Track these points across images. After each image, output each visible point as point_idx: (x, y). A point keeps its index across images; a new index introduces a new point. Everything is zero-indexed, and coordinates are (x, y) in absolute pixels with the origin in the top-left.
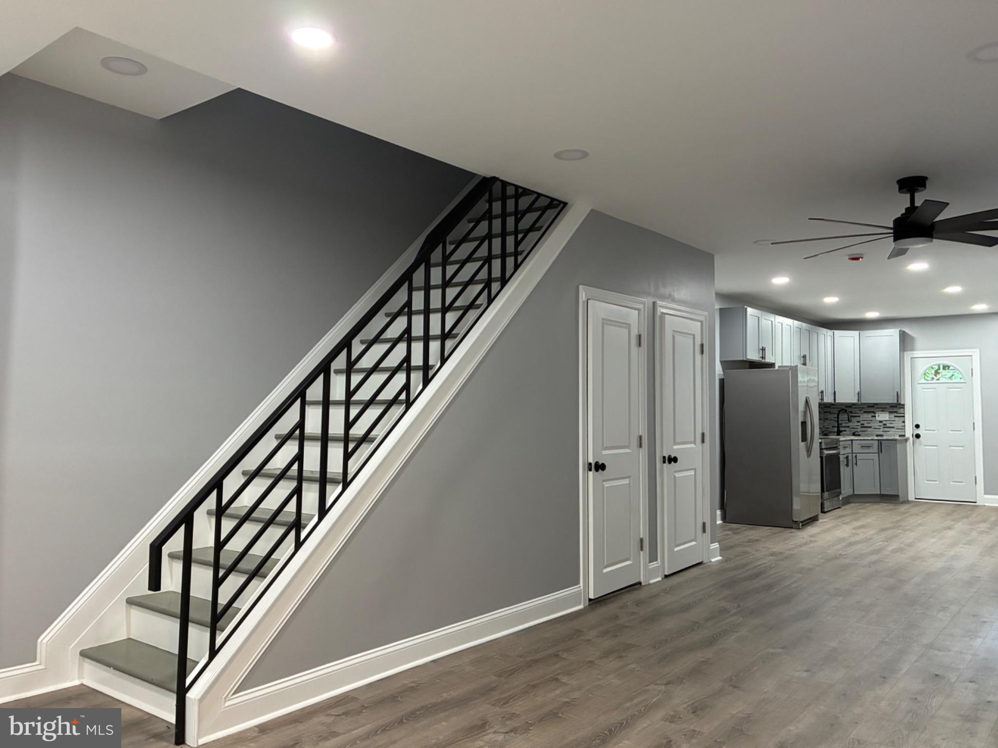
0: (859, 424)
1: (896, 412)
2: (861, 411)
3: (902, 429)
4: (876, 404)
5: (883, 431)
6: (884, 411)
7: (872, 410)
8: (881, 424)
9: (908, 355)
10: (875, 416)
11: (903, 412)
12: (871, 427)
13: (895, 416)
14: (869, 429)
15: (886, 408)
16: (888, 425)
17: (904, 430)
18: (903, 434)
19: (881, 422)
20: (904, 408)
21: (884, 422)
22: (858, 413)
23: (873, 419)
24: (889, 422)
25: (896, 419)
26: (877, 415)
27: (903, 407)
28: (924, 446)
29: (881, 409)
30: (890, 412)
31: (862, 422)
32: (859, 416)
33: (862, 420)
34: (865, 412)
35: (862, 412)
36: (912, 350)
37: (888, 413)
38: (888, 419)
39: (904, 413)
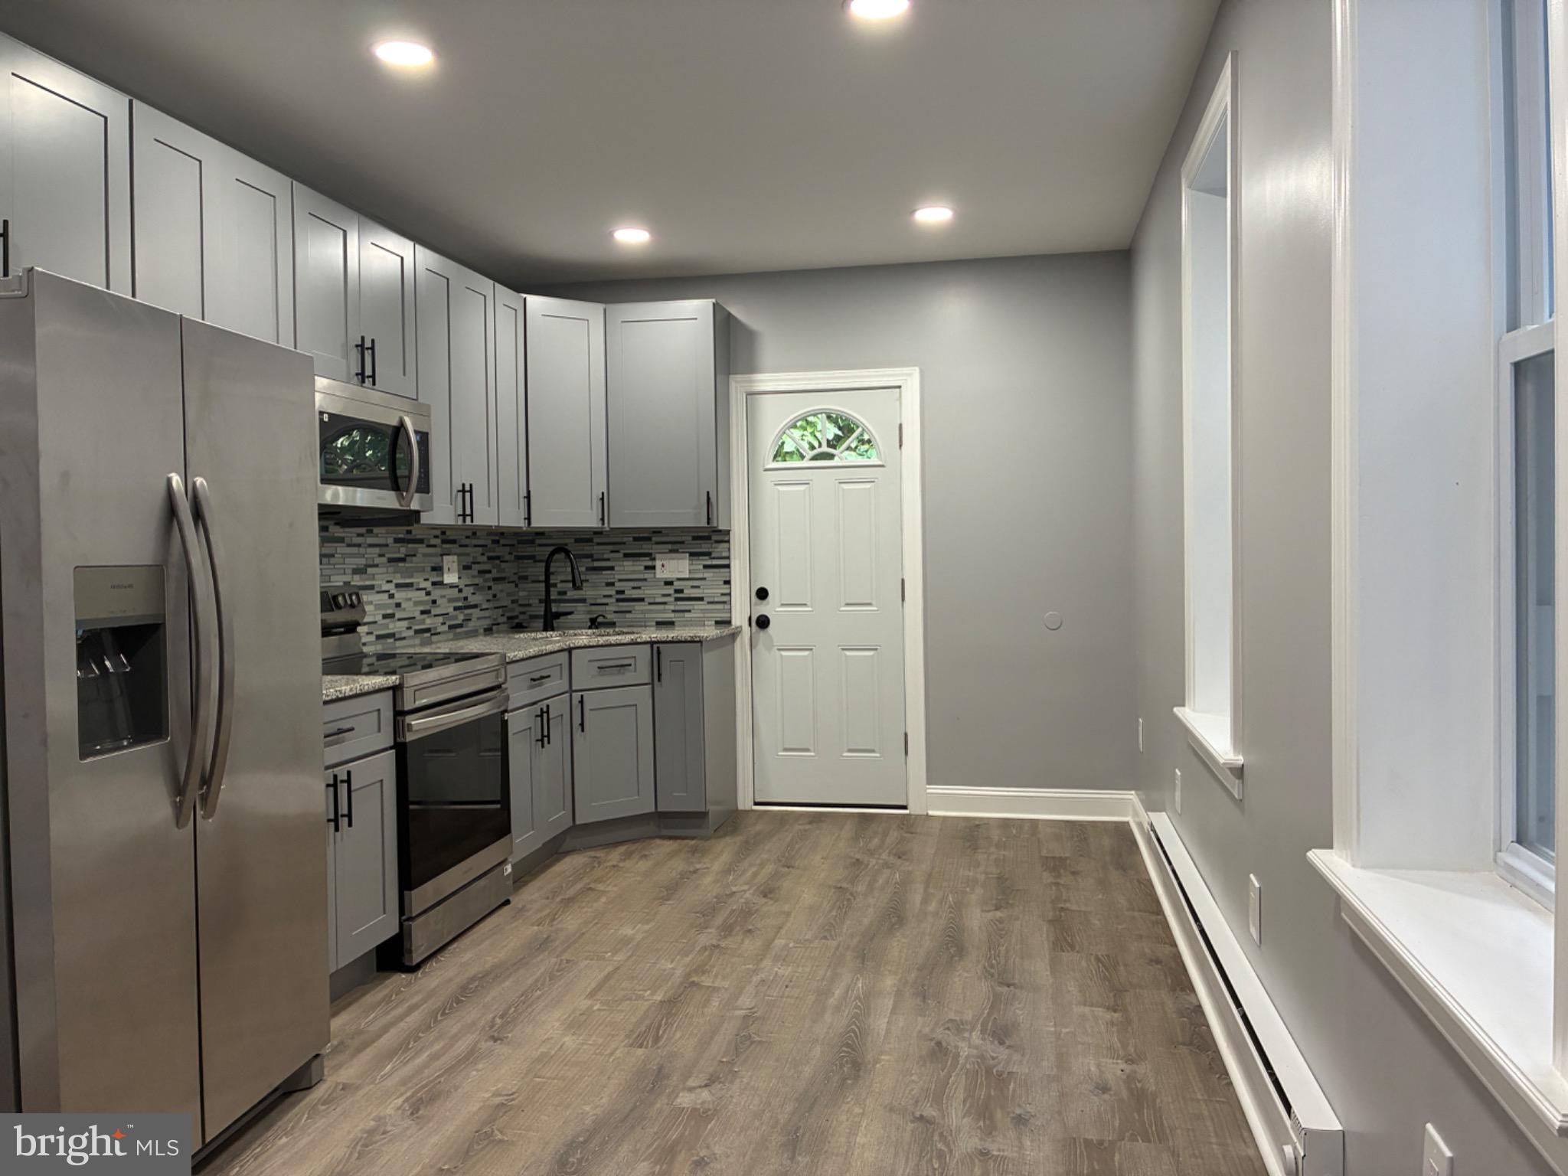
0: (611, 591)
1: (708, 554)
2: (618, 552)
3: (724, 603)
4: (657, 531)
5: (674, 611)
6: (676, 551)
7: (646, 548)
8: (670, 590)
9: (737, 386)
10: (653, 568)
11: (725, 554)
12: (642, 600)
13: (706, 567)
14: (638, 606)
15: (683, 542)
16: (688, 592)
17: (727, 607)
18: (724, 616)
19: (669, 583)
20: (728, 542)
21: (677, 585)
22: (608, 560)
23: (648, 575)
24: (691, 583)
25: (708, 574)
26: (658, 564)
27: (726, 539)
28: (779, 650)
29: (669, 546)
30: (692, 554)
31: (619, 586)
32: (612, 568)
33: (620, 580)
34: (626, 555)
35: (620, 555)
36: (751, 368)
37: (688, 555)
38: (688, 576)
39: (728, 558)
